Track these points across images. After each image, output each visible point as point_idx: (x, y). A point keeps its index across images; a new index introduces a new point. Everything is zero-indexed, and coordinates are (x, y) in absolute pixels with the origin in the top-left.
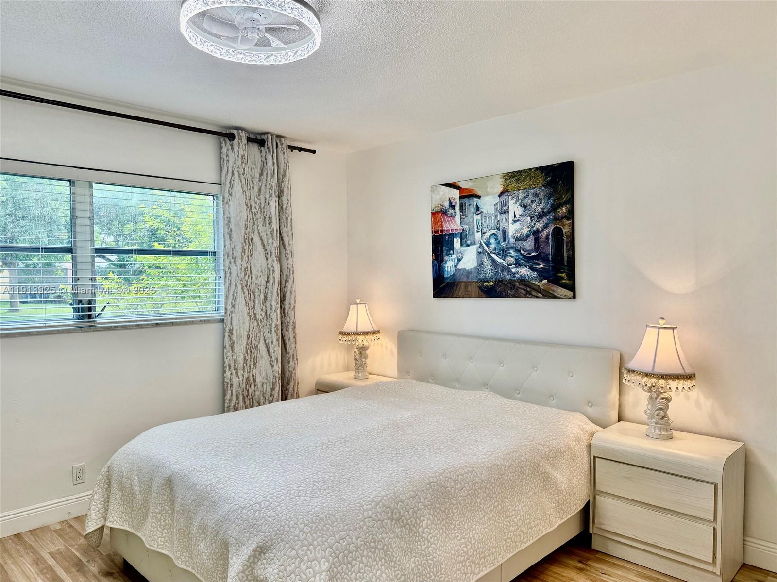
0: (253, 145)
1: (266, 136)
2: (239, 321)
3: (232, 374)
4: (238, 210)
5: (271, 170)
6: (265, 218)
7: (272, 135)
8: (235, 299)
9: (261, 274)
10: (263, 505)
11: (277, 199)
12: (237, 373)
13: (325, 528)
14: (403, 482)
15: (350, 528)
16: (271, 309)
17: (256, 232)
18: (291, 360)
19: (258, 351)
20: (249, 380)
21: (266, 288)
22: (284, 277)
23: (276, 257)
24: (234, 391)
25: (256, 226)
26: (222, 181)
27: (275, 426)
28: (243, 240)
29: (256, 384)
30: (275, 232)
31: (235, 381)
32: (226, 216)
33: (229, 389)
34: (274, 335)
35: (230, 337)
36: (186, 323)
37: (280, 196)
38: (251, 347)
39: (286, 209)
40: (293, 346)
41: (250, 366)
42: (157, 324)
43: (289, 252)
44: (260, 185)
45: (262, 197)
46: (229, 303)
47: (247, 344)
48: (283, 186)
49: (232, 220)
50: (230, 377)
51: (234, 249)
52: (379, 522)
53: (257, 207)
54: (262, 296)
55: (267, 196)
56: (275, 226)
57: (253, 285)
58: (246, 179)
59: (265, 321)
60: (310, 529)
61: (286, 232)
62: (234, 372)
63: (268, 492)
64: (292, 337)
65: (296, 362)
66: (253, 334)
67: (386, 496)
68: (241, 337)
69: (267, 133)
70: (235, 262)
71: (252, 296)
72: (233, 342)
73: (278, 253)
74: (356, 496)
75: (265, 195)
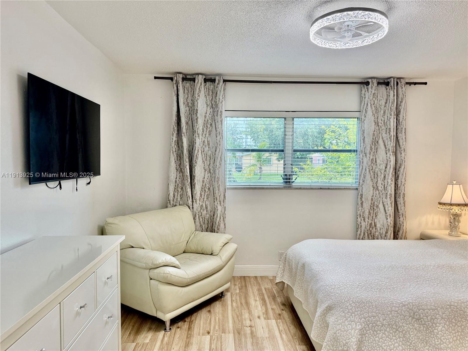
0: (382, 86)
1: (390, 79)
2: (367, 190)
3: (361, 220)
4: (369, 126)
5: (392, 100)
6: (387, 129)
7: (394, 78)
8: (365, 177)
9: (383, 163)
10: (336, 287)
11: (395, 117)
12: (364, 220)
13: (364, 308)
14: (429, 299)
15: (380, 313)
16: (388, 184)
17: (381, 137)
18: (401, 216)
19: (379, 209)
20: (372, 225)
21: (385, 171)
22: (398, 165)
23: (392, 152)
24: (362, 230)
25: (381, 134)
26: (361, 109)
27: (369, 251)
28: (371, 143)
29: (376, 228)
30: (393, 137)
31: (363, 224)
32: (362, 130)
33: (359, 228)
34: (388, 200)
35: (361, 198)
36: (336, 189)
37: (398, 115)
38: (373, 206)
39: (402, 122)
40: (403, 208)
41: (373, 217)
42: (321, 188)
43: (402, 149)
44: (385, 109)
45: (386, 117)
46: (361, 179)
47: (371, 204)
48: (400, 108)
49: (365, 132)
50: (360, 222)
51: (365, 148)
52: (402, 316)
53: (382, 123)
54: (383, 176)
55: (389, 115)
56: (393, 133)
57: (377, 169)
58: (376, 107)
59: (383, 191)
60: (355, 305)
61: (401, 136)
62: (362, 219)
63: (342, 281)
64: (402, 202)
65: (405, 218)
66: (376, 198)
67: (412, 303)
68: (367, 199)
69: (391, 78)
70: (366, 156)
71: (376, 176)
72: (363, 202)
73: (394, 150)
74: (392, 297)
75: (388, 115)
